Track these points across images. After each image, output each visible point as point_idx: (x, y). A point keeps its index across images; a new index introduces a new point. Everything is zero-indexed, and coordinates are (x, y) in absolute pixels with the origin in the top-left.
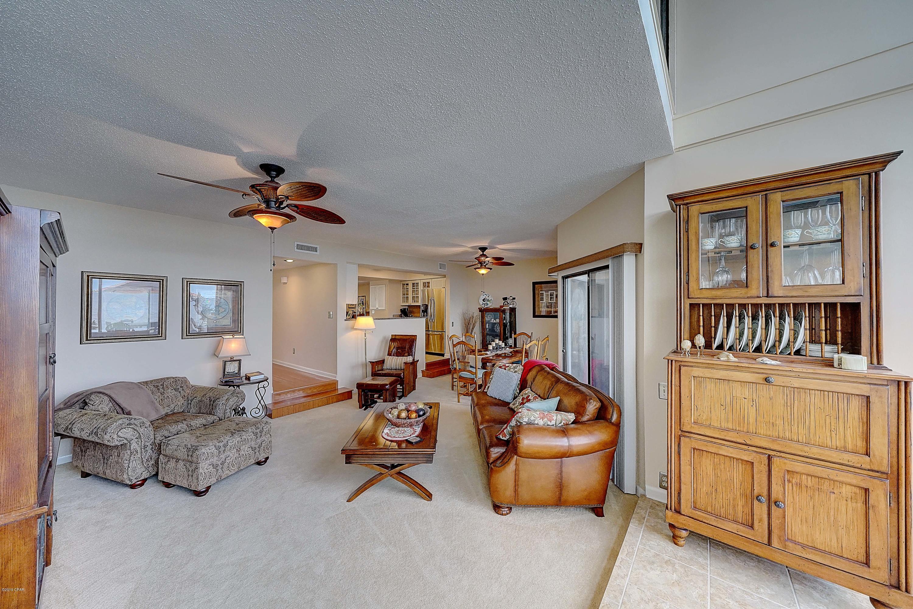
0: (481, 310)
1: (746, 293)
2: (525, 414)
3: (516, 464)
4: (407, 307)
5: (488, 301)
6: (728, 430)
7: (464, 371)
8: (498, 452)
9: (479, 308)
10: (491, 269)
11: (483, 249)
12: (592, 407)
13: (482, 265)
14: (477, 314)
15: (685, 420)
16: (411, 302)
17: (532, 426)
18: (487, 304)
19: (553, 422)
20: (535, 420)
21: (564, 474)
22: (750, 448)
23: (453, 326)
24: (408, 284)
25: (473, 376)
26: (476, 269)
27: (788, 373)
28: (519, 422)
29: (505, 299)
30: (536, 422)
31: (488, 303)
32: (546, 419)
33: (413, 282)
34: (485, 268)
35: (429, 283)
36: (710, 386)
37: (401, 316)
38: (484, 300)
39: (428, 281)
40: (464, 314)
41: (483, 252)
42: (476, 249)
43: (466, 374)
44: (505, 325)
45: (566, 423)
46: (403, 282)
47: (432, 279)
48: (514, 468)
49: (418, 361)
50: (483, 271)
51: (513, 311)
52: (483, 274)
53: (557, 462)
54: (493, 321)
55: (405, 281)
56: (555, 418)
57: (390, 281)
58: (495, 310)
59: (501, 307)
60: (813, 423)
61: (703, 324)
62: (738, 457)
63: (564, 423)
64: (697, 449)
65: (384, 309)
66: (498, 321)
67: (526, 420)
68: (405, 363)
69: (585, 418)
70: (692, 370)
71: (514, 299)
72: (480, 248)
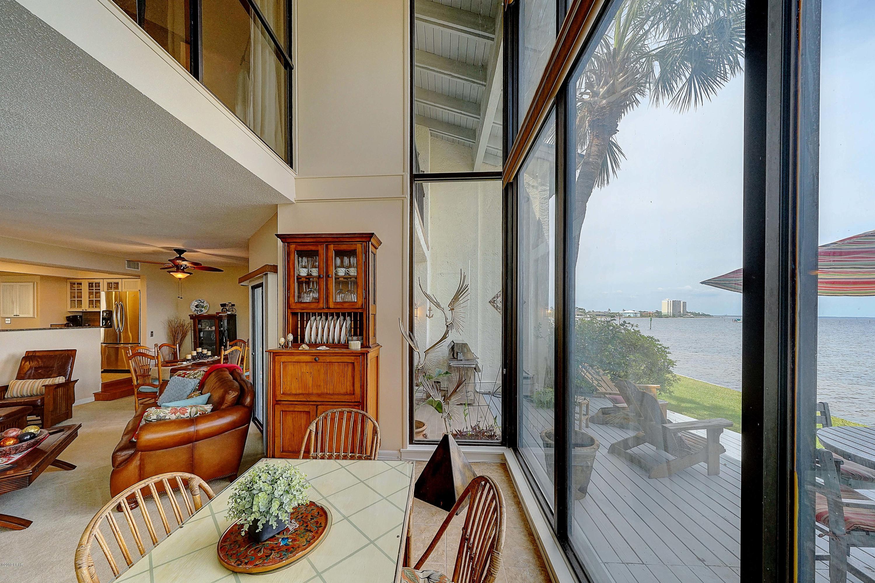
0: (192, 317)
1: (318, 306)
2: (152, 412)
3: (141, 460)
4: (81, 314)
5: (203, 307)
6: (299, 394)
7: (143, 385)
8: (126, 454)
9: (189, 315)
10: (191, 274)
11: (180, 252)
12: (232, 396)
13: (179, 269)
14: (188, 321)
15: (278, 393)
16: (85, 307)
17: (162, 422)
18: (202, 311)
19: (187, 415)
20: (165, 416)
21: (196, 457)
22: (310, 403)
23: (152, 335)
24: (81, 284)
25: (155, 389)
26: (170, 272)
27: (324, 354)
28: (147, 421)
29: (223, 305)
30: (167, 417)
31: (203, 309)
32: (179, 413)
33: (91, 281)
34: (183, 271)
35: (117, 283)
36: (290, 367)
37: (67, 326)
38: (197, 306)
39: (116, 281)
40: (170, 322)
41: (180, 254)
42: (171, 250)
43: (148, 388)
44: (222, 333)
45: (203, 413)
46: (71, 280)
47: (122, 279)
48: (138, 463)
49: (76, 381)
50: (180, 275)
51: (232, 318)
52: (180, 279)
53: (188, 448)
54: (208, 328)
55: (76, 279)
56: (189, 411)
57: (43, 277)
58: (210, 317)
59: (218, 313)
60: (335, 382)
61: (301, 326)
62: (303, 410)
63: (200, 414)
64: (284, 411)
65: (32, 316)
66: (214, 328)
67: (155, 417)
68: (46, 386)
69: (223, 407)
70: (281, 358)
71: (233, 305)
72: (175, 250)
